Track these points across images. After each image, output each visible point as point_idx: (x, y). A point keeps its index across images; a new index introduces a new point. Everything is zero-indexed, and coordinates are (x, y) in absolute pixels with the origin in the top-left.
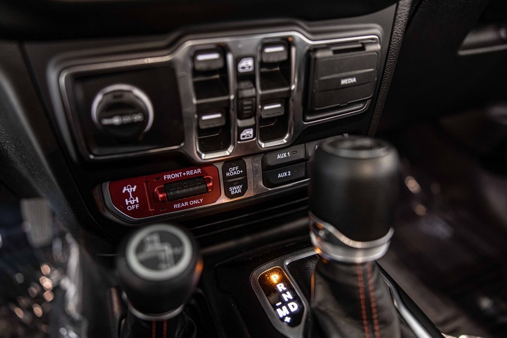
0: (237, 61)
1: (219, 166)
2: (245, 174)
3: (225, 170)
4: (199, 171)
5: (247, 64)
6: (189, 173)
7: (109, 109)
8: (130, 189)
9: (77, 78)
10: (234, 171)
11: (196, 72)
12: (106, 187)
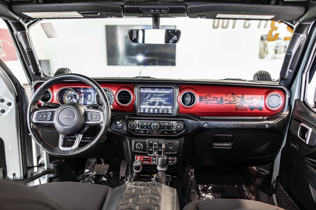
0: (154, 143)
1: (152, 157)
2: (156, 160)
3: (153, 158)
4: (149, 157)
5: (155, 143)
6: (147, 157)
7: (138, 146)
8: (139, 158)
9: (135, 142)
10: (154, 159)
11: (149, 143)
12: (136, 156)
